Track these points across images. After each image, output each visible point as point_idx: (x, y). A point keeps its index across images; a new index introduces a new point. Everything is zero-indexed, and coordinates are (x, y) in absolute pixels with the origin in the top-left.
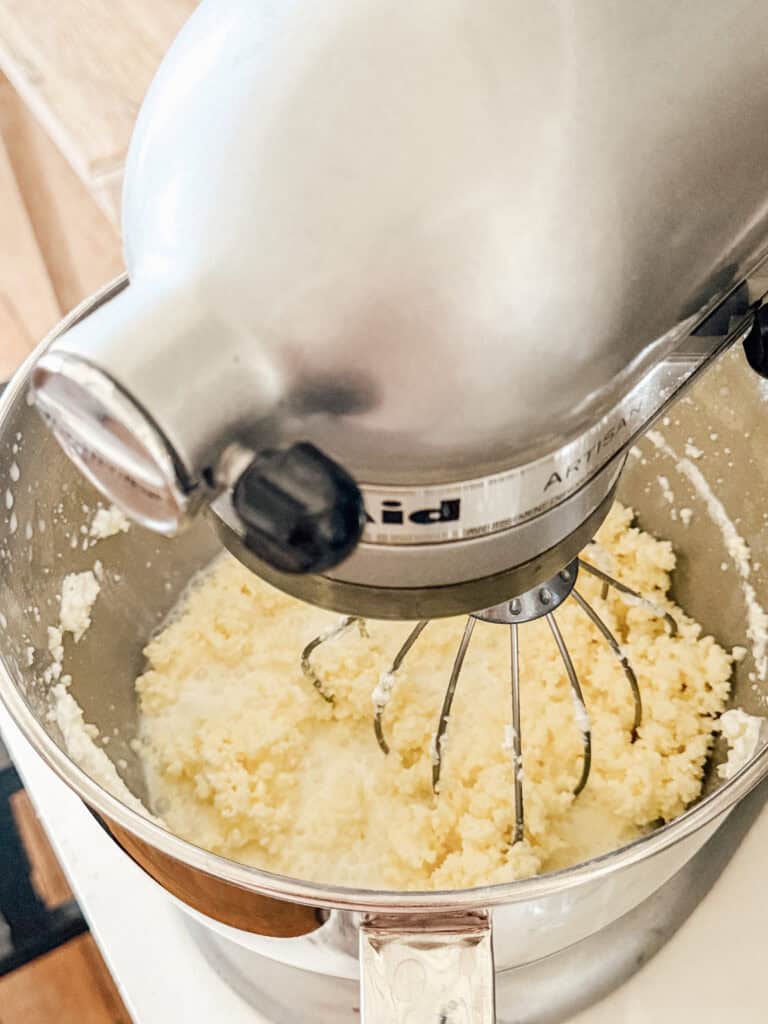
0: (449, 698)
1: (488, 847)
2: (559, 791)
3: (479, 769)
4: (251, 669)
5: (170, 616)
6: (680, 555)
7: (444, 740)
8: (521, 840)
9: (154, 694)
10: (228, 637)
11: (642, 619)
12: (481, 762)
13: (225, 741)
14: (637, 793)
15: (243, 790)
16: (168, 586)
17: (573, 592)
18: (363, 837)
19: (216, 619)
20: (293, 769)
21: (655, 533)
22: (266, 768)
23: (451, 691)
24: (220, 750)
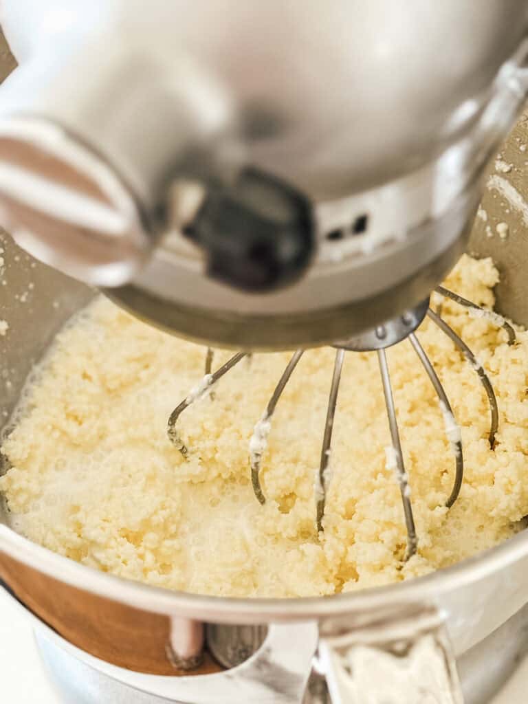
0: (329, 431)
1: (382, 568)
2: (432, 508)
3: (353, 502)
4: (110, 450)
5: (16, 414)
6: (501, 269)
7: (328, 474)
8: (414, 553)
9: (20, 490)
10: (80, 423)
11: (477, 334)
12: (355, 494)
13: (105, 520)
14: (508, 492)
15: (133, 563)
16: (9, 384)
17: (429, 311)
18: (255, 586)
19: (66, 408)
20: (173, 536)
21: (473, 253)
22: (151, 538)
23: (330, 423)
24: (103, 529)
